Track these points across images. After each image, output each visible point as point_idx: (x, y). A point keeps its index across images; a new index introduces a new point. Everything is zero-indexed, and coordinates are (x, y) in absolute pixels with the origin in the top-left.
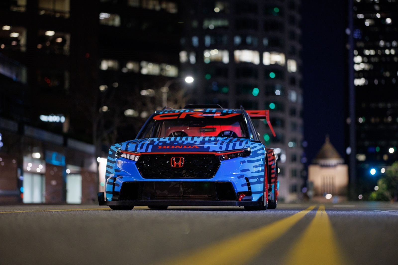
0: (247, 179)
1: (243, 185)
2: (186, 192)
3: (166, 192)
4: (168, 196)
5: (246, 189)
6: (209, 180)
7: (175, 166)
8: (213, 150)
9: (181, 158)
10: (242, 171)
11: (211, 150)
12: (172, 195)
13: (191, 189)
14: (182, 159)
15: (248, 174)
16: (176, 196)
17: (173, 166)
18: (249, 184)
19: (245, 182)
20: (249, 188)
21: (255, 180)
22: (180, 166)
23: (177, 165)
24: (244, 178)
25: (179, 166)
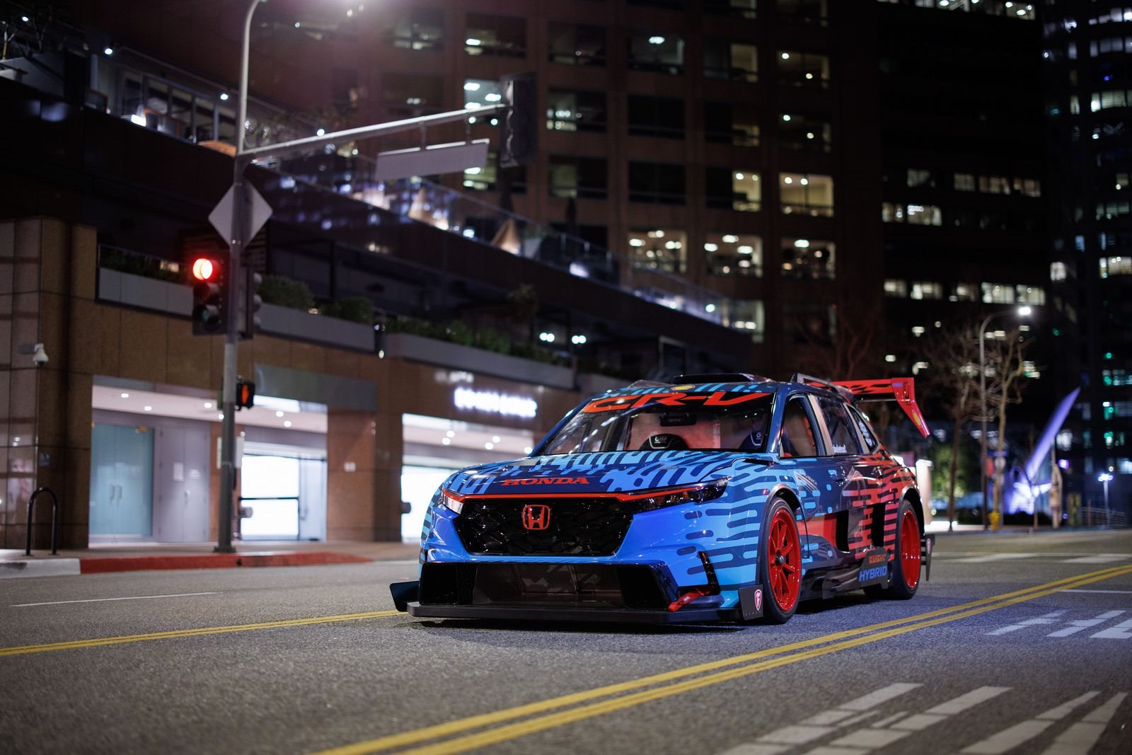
0: (703, 555)
1: (692, 571)
2: (586, 582)
3: (543, 582)
4: (550, 591)
5: (701, 579)
6: (608, 559)
7: (531, 527)
8: (617, 489)
9: (543, 507)
10: (690, 536)
11: (611, 488)
12: (558, 590)
13: (595, 576)
14: (546, 510)
15: (709, 544)
16: (566, 591)
17: (528, 526)
18: (709, 569)
19: (699, 563)
20: (712, 577)
21: (729, 557)
22: (541, 527)
23: (536, 525)
24: (696, 553)
25: (539, 527)
